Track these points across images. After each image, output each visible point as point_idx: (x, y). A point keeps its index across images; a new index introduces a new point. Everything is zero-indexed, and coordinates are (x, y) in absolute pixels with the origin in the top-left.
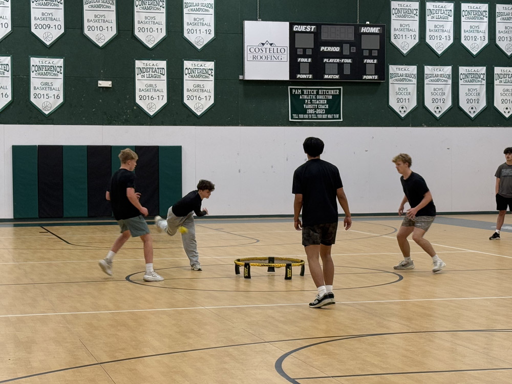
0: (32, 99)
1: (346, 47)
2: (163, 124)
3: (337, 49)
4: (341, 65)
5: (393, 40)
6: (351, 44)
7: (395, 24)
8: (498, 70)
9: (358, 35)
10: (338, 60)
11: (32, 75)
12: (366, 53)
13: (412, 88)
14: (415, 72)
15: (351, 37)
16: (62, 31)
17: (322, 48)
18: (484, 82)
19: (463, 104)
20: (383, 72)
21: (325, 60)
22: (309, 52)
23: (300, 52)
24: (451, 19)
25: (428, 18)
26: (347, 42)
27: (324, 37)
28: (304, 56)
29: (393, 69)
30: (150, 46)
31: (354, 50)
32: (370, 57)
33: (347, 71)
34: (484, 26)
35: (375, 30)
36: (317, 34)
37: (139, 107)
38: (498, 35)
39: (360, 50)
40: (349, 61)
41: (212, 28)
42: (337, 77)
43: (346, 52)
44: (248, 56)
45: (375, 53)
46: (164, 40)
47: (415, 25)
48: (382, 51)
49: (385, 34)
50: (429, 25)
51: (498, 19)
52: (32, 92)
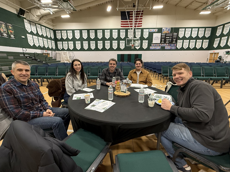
3: (169, 38)
4: (169, 40)
6: (171, 37)
7: (180, 33)
8: (197, 40)
9: (173, 35)
11: (120, 43)
12: (174, 38)
13: (181, 44)
14: (182, 41)
15: (172, 35)
16: (125, 36)
17: (166, 38)
18: (195, 43)
19: (190, 47)
20: (176, 41)
21: (167, 40)
22: (164, 38)
23: (162, 38)
24: (190, 32)
25: (186, 31)
27: (167, 36)
29: (178, 41)
34: (196, 33)
35: (176, 34)
36: (165, 35)
37: (136, 48)
38: (199, 34)
40: (171, 39)
41: (148, 35)
42: (168, 42)
44: (153, 39)
46: (140, 37)
47: (184, 33)
48: (177, 38)
49: (178, 35)
50: (186, 33)
51: (199, 31)
52: (120, 46)
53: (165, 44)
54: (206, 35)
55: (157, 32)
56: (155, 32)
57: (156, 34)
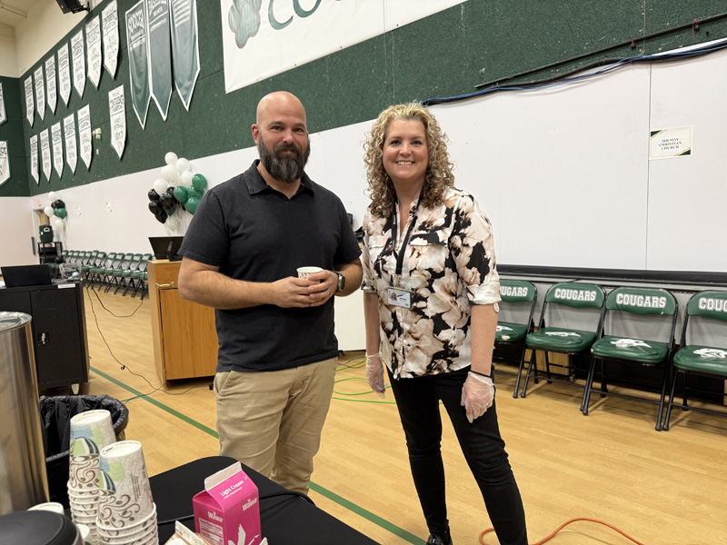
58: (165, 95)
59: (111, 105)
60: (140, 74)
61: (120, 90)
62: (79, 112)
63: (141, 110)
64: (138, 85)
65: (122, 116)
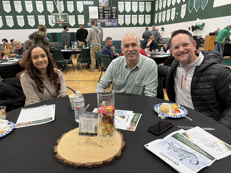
0: (49, 24)
1: (109, 11)
2: (75, 28)
3: (107, 12)
4: (108, 15)
5: (119, 10)
6: (110, 11)
7: (119, 6)
8: (139, 15)
9: (112, 9)
10: (108, 14)
11: (49, 19)
12: (113, 13)
13: (123, 19)
14: (123, 16)
16: (54, 10)
17: (105, 12)
18: (137, 18)
19: (133, 23)
20: (117, 16)
21: (105, 14)
22: (102, 13)
23: (100, 13)
24: (130, 5)
25: (126, 5)
26: (109, 10)
27: (105, 9)
28: (101, 13)
29: (119, 16)
30: (71, 12)
31: (111, 12)
32: (114, 13)
33: (110, 16)
34: (137, 7)
35: (115, 8)
36: (103, 9)
37: (70, 25)
38: (139, 8)
39: (112, 12)
40: (110, 14)
41: (83, 8)
42: (108, 18)
43: (109, 13)
44: (90, 14)
45: (115, 13)
46: (73, 11)
47: (123, 7)
48: (116, 12)
49: (117, 9)
50: (126, 7)
51: (139, 5)
52: (49, 22)
53: (105, 20)
54: (147, 9)
55: (93, 6)
56: (90, 6)
57: (92, 7)
58: (198, 7)
59: (182, 8)
60: (191, 2)
61: (186, 5)
62: (172, 9)
63: (191, 9)
64: (190, 4)
65: (185, 11)
